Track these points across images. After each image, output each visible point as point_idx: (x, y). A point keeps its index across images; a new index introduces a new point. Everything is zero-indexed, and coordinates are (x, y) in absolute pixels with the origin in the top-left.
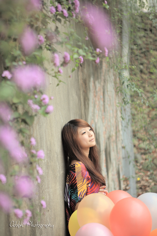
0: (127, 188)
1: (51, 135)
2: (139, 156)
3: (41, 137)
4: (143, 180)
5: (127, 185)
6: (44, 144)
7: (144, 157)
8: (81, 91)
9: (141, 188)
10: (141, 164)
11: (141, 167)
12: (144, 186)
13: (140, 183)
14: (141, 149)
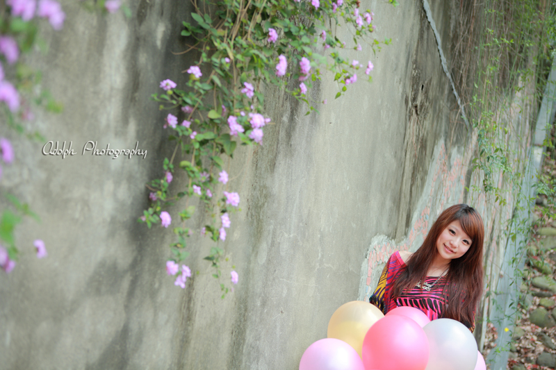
0: (492, 344)
1: (313, 200)
2: (529, 298)
3: (288, 197)
4: (526, 339)
5: (493, 340)
6: (294, 209)
7: (538, 300)
8: (408, 153)
9: (519, 352)
10: (530, 312)
11: (528, 316)
12: (525, 348)
13: (520, 342)
14: (535, 286)
